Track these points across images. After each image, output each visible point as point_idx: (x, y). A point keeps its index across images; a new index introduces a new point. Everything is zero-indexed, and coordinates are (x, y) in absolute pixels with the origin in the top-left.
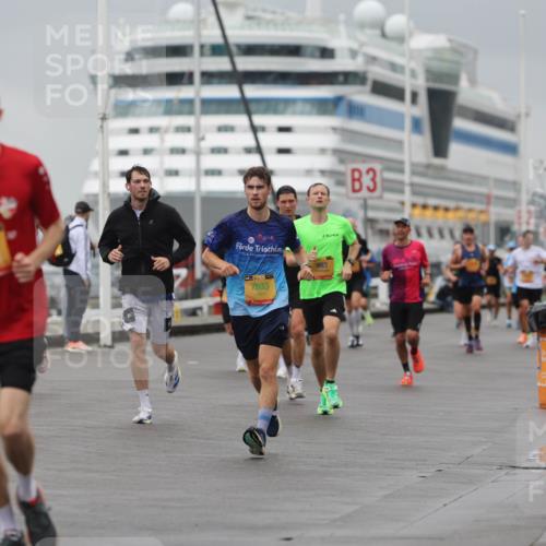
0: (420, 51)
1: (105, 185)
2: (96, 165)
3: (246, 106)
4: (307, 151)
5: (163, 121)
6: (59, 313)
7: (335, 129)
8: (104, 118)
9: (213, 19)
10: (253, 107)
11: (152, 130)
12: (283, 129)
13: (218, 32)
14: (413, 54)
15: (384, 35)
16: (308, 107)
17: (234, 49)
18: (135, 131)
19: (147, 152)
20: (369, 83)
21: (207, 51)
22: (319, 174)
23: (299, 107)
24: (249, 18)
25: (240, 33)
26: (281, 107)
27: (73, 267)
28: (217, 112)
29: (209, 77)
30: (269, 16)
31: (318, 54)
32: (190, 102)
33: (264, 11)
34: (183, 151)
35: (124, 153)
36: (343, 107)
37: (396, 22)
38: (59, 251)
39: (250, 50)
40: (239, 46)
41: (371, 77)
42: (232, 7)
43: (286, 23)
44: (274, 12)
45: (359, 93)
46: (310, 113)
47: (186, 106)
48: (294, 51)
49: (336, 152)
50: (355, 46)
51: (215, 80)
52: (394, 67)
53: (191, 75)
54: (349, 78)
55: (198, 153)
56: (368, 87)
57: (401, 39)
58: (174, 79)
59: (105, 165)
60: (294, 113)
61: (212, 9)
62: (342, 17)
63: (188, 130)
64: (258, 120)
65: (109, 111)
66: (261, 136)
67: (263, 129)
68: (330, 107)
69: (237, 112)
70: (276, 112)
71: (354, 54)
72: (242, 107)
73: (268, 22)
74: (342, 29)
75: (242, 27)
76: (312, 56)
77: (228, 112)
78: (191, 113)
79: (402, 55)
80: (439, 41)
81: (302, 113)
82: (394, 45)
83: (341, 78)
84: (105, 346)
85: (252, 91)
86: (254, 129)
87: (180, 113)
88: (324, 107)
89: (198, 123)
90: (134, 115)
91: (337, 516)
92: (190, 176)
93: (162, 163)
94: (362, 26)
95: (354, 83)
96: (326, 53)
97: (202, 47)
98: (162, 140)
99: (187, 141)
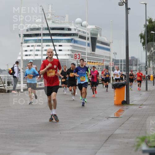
0: (89, 29)
1: (22, 58)
2: (20, 54)
3: (52, 41)
4: (65, 50)
5: (34, 44)
6: (12, 85)
7: (71, 45)
8: (22, 43)
9: (45, 22)
10: (54, 41)
11: (32, 46)
12: (60, 46)
13: (46, 25)
14: (88, 29)
15: (82, 26)
16: (65, 41)
17: (50, 29)
18: (29, 46)
19: (31, 51)
20: (79, 36)
21: (44, 29)
22: (67, 55)
23: (63, 41)
24: (53, 22)
25: (51, 25)
26: (60, 41)
27: (15, 75)
28: (46, 42)
29: (44, 35)
30: (57, 22)
31: (68, 30)
32: (40, 40)
33: (56, 20)
34: (39, 50)
35: (26, 51)
36: (73, 41)
37: (84, 23)
38: (12, 72)
39: (53, 29)
40: (51, 28)
41: (79, 34)
42: (49, 19)
43: (61, 23)
44: (58, 21)
45: (76, 38)
46: (66, 42)
47: (39, 41)
48: (63, 29)
49: (71, 50)
50: (76, 28)
51: (46, 35)
52: (84, 32)
53: (41, 34)
54: (74, 35)
55: (42, 51)
56: (78, 37)
57: (85, 27)
58: (37, 35)
59: (22, 53)
60: (62, 42)
61: (45, 20)
62: (73, 22)
63: (40, 46)
64: (55, 44)
65: (23, 42)
66: (55, 47)
67: (56, 46)
68: (70, 41)
69: (50, 42)
70: (59, 42)
71: (75, 30)
72: (51, 41)
73: (57, 23)
74: (73, 24)
75: (51, 24)
76: (66, 30)
77: (48, 42)
78: (41, 42)
79: (86, 30)
80: (94, 27)
81: (64, 42)
82: (84, 28)
83: (73, 35)
84: (22, 92)
85: (53, 38)
86: (54, 46)
87: (38, 42)
88: (69, 41)
89: (42, 44)
90: (28, 43)
91: (71, 128)
92: (40, 56)
93: (34, 53)
94: (77, 24)
95: (75, 36)
96: (69, 29)
97: (43, 28)
98: (34, 48)
99: (40, 48)
